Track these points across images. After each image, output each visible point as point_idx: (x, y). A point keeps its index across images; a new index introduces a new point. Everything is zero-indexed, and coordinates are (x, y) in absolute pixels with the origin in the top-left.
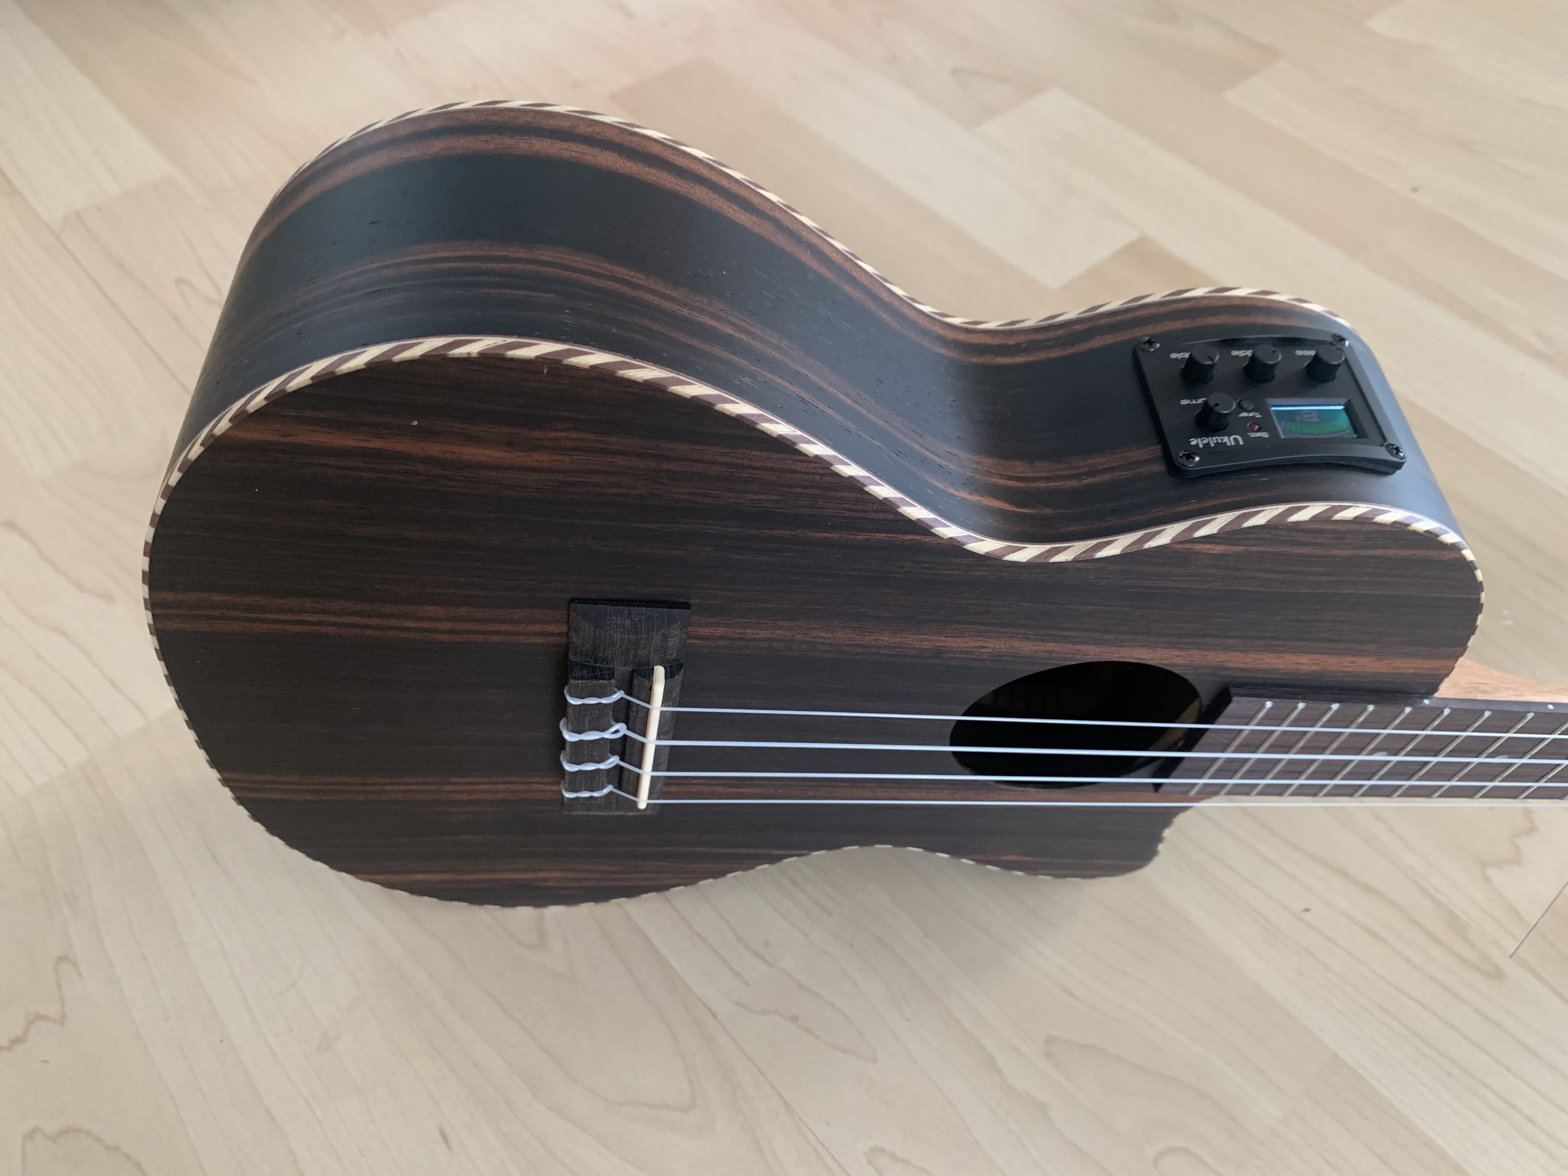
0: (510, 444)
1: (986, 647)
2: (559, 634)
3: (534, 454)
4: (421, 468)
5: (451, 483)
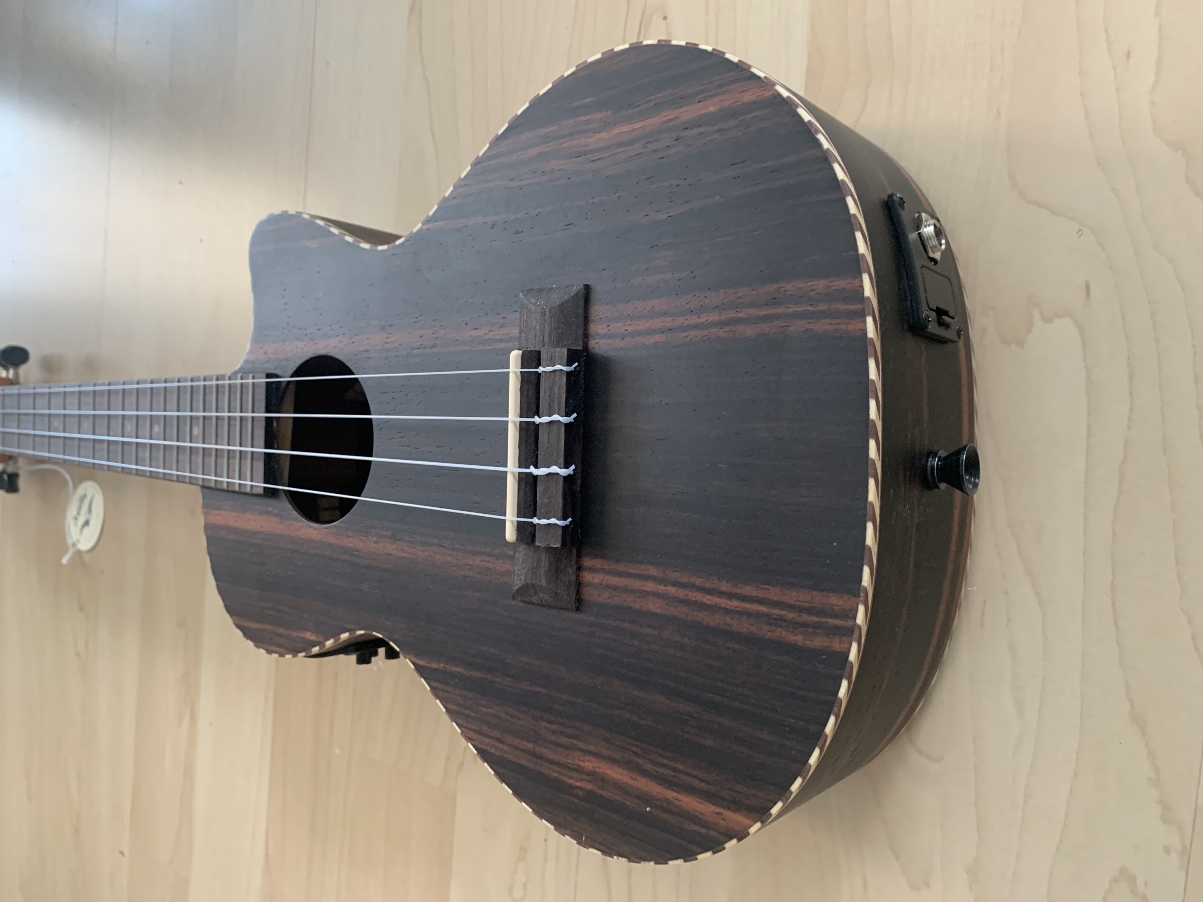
0: (604, 781)
3: (592, 768)
4: (649, 767)
5: (635, 749)
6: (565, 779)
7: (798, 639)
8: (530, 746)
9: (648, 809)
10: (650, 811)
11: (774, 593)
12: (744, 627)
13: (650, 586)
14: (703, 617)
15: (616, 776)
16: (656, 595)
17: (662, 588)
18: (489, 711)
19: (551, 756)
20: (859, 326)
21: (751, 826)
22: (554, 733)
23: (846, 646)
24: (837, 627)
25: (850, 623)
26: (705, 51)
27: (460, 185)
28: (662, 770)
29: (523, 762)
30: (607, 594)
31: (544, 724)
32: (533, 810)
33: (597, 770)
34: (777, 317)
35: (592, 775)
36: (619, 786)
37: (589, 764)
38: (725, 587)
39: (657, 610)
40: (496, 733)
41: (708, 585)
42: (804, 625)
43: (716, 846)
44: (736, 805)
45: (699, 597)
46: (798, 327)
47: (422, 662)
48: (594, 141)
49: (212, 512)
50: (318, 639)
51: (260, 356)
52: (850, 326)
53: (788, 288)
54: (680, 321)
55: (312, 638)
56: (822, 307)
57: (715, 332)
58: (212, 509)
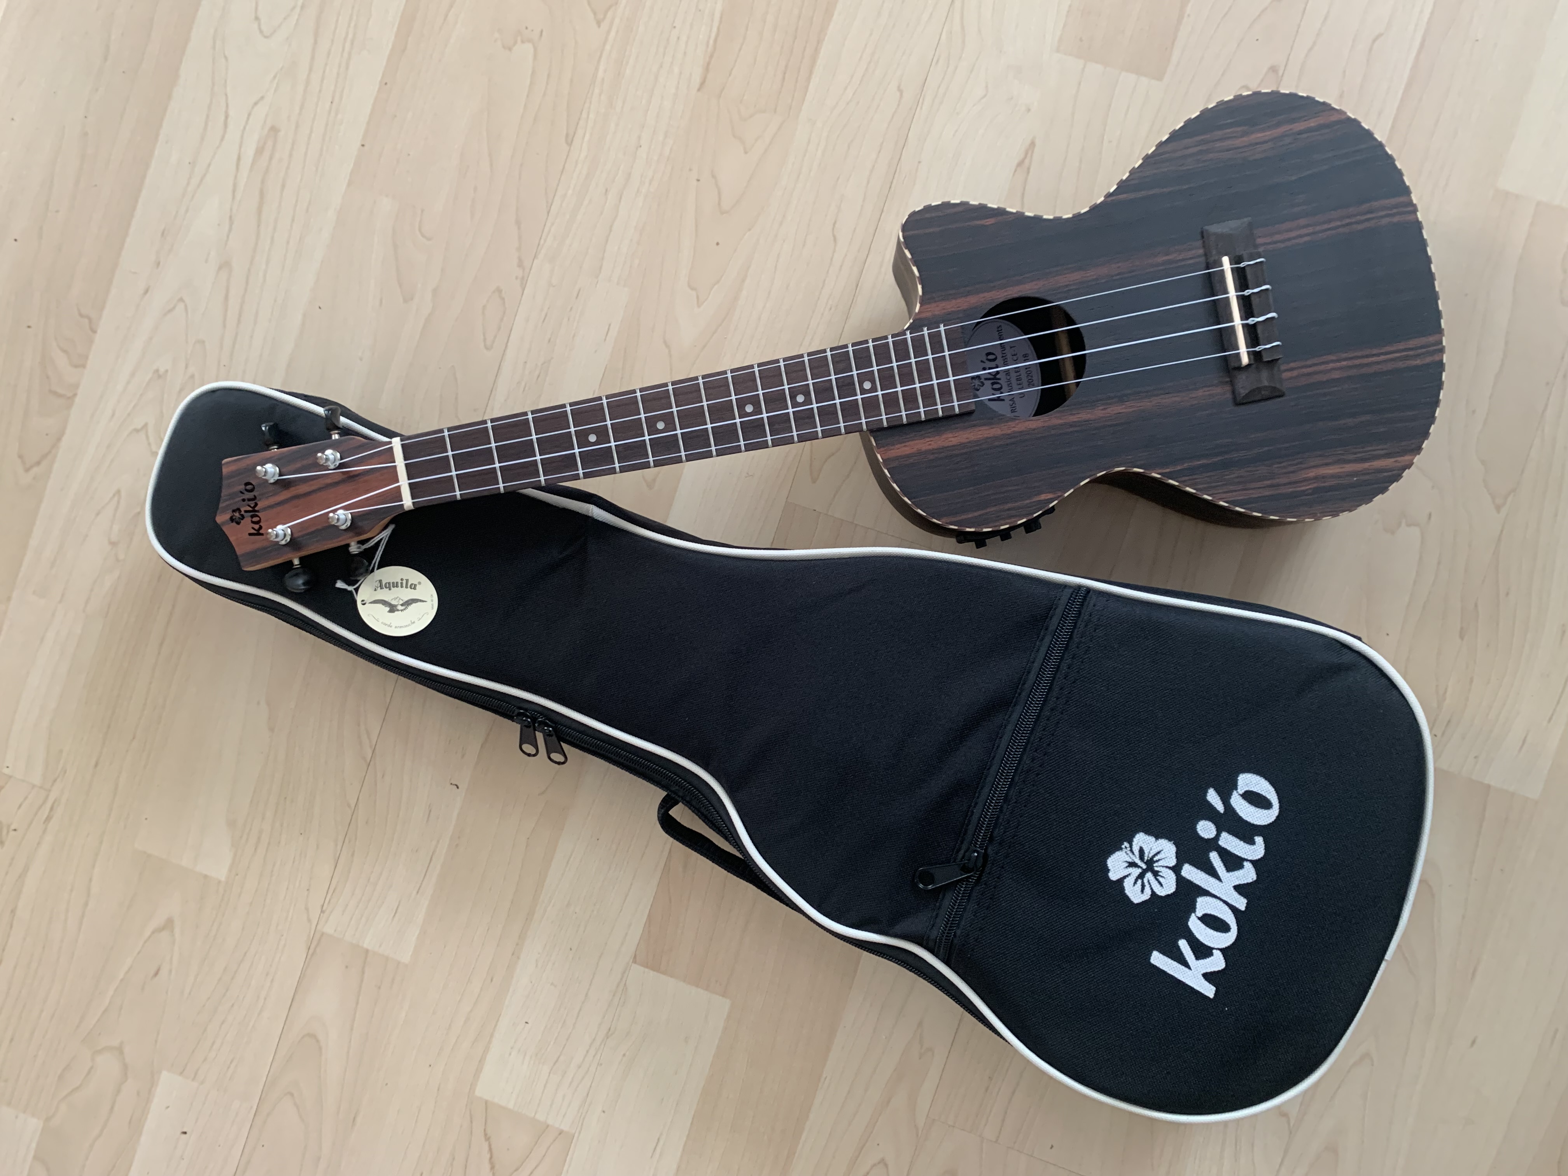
0: (1323, 477)
1: (1102, 410)
2: (1285, 369)
3: (1315, 475)
4: (1351, 457)
5: (1340, 452)
6: (1298, 489)
7: (1418, 362)
8: (1268, 482)
9: (1355, 479)
10: (1357, 480)
11: (1401, 346)
12: (1390, 366)
13: (1332, 365)
14: (1364, 371)
15: (1331, 472)
16: (1334, 369)
17: (1338, 365)
19: (1286, 481)
20: (1414, 216)
21: (1414, 459)
22: (1284, 467)
23: (1440, 357)
24: (1436, 350)
25: (1440, 347)
27: (1133, 172)
28: (1359, 455)
30: (1304, 380)
31: (1276, 466)
33: (1319, 474)
34: (1373, 219)
35: (1316, 478)
36: (1333, 476)
37: (1312, 473)
38: (1375, 351)
39: (1337, 377)
40: (1240, 487)
41: (1365, 353)
42: (1419, 355)
43: (1397, 477)
44: (1404, 452)
45: (1357, 362)
46: (1385, 221)
47: (1168, 470)
48: (1238, 142)
49: (892, 447)
50: (1056, 495)
51: (937, 313)
52: (1410, 217)
53: (1376, 204)
54: (1318, 228)
55: (1048, 497)
56: (1395, 211)
57: (1341, 230)
58: (894, 445)
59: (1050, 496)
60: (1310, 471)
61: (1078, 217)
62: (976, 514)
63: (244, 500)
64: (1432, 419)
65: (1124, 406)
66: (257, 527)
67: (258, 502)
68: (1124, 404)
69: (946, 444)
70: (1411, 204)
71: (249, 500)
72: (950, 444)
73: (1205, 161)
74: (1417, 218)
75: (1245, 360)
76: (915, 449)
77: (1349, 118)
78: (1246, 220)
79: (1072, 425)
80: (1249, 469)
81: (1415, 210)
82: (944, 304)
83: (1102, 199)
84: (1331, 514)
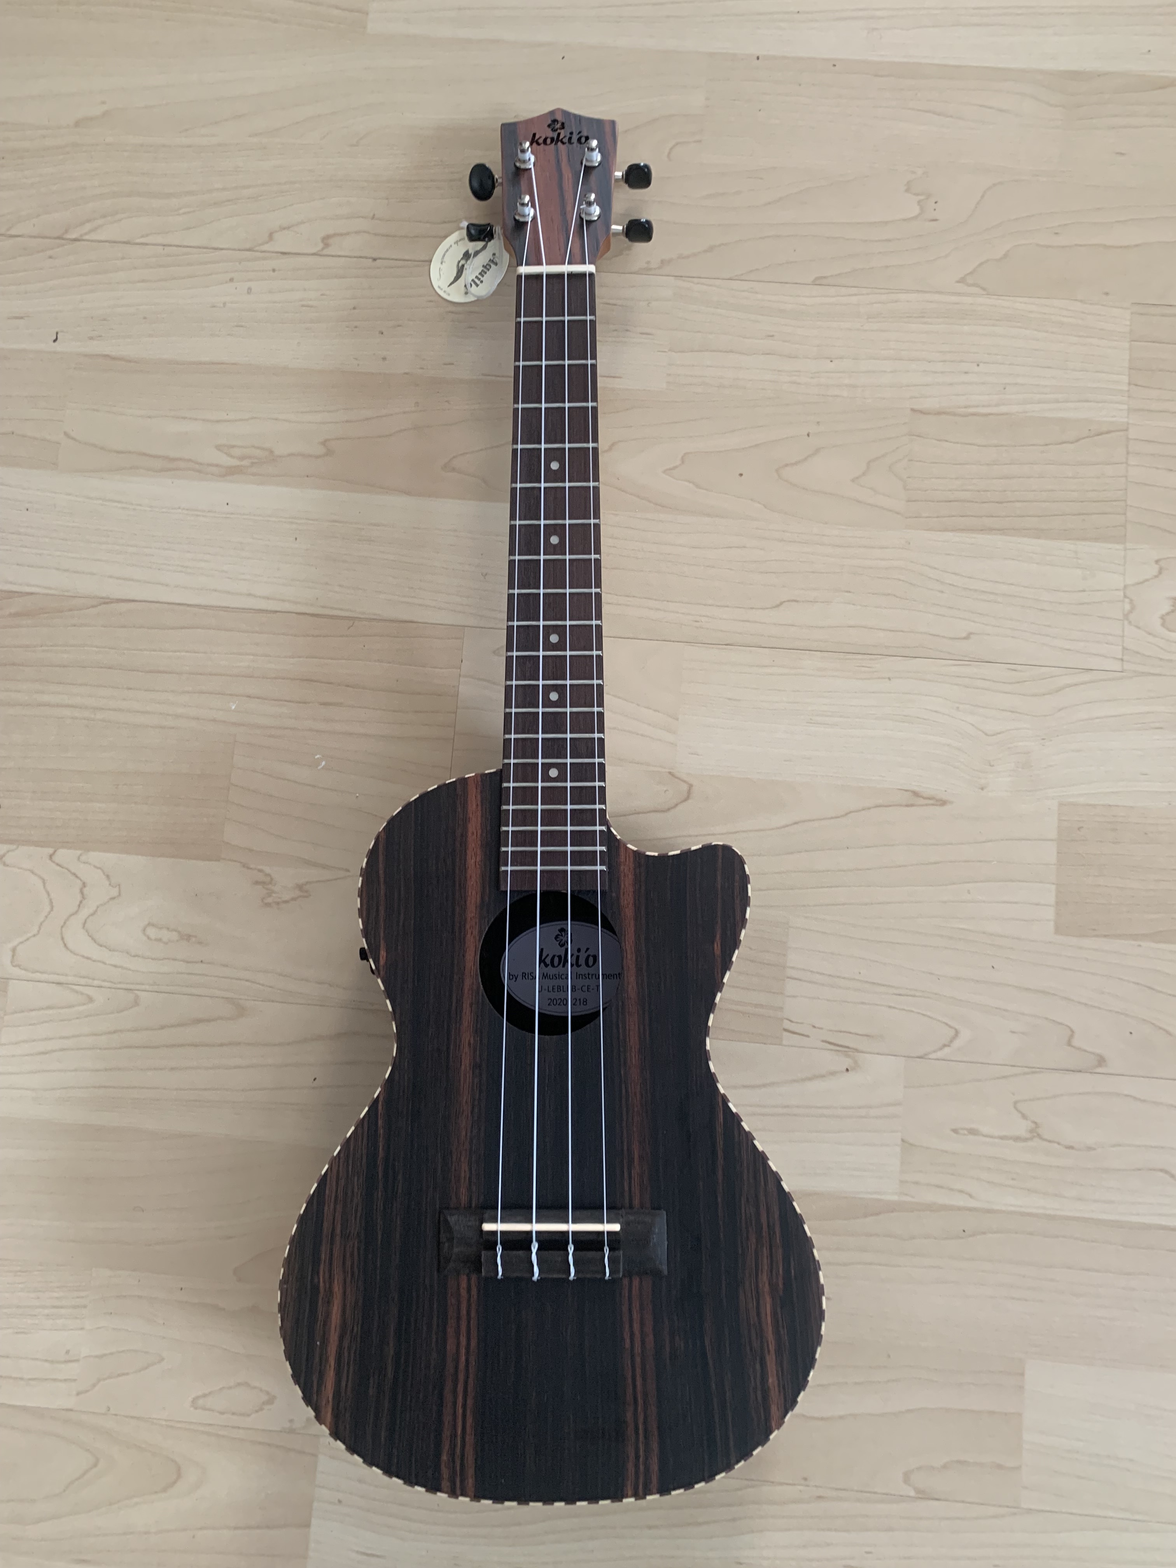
0: (328, 1302)
1: (469, 1040)
2: (469, 1280)
3: (334, 1291)
4: (346, 1344)
5: (355, 1329)
6: (322, 1267)
7: (444, 1457)
8: (338, 1231)
9: (318, 1343)
10: (317, 1345)
11: (470, 1439)
12: (447, 1419)
13: (463, 1340)
14: (449, 1384)
15: (334, 1313)
16: (458, 1345)
17: (463, 1351)
18: (356, 1187)
19: (336, 1253)
20: (630, 1493)
21: (326, 1426)
22: (352, 1255)
23: (445, 1490)
24: (455, 1485)
25: (458, 1491)
26: (808, 1375)
27: (749, 1137)
28: (346, 1354)
29: (325, 1225)
30: (453, 1301)
31: (356, 1244)
32: (294, 1236)
33: (335, 1296)
34: (637, 1436)
35: (330, 1292)
36: (328, 1315)
37: (337, 1289)
38: (470, 1402)
39: (448, 1347)
40: (340, 1195)
41: (470, 1389)
42: (454, 1462)
43: (308, 1399)
44: (336, 1416)
45: (461, 1377)
46: (631, 1450)
47: (380, 1107)
48: (764, 1278)
49: (479, 791)
50: (381, 968)
51: (622, 867)
52: (630, 1490)
53: (655, 1446)
54: (638, 1360)
55: (381, 959)
56: (642, 1467)
57: (630, 1391)
58: (481, 792)
59: (382, 962)
60: (341, 1287)
61: (705, 1057)
62: (381, 872)
63: (571, 133)
64: (370, 1462)
65: (468, 1068)
66: (541, 141)
67: (565, 146)
68: (470, 1068)
69: (470, 853)
70: (647, 1492)
71: (570, 139)
72: (469, 857)
73: (748, 1232)
74: (627, 1497)
75: (487, 1227)
76: (471, 815)
77: (771, 1432)
78: (664, 1269)
79: (459, 1002)
80: (360, 1208)
81: (638, 1496)
82: (630, 876)
83: (722, 1091)
84: (283, 1302)
